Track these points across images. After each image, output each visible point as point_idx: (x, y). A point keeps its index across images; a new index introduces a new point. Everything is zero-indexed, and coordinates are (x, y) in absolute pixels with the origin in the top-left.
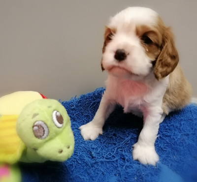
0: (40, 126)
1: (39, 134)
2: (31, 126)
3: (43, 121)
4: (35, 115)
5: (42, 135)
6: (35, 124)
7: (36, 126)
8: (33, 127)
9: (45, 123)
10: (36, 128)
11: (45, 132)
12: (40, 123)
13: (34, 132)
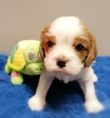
0: (32, 55)
1: (31, 58)
2: (29, 53)
3: (34, 53)
4: (32, 49)
5: (32, 58)
6: (31, 53)
7: (31, 54)
8: (30, 54)
9: (35, 55)
10: (30, 55)
11: (34, 58)
12: (33, 53)
13: (29, 56)
